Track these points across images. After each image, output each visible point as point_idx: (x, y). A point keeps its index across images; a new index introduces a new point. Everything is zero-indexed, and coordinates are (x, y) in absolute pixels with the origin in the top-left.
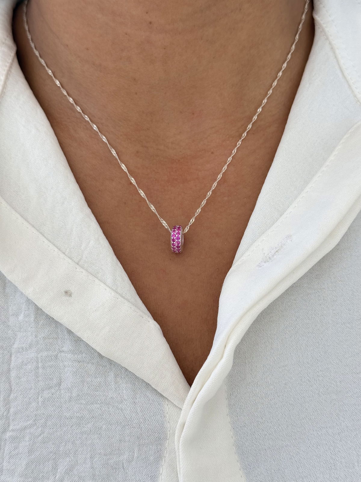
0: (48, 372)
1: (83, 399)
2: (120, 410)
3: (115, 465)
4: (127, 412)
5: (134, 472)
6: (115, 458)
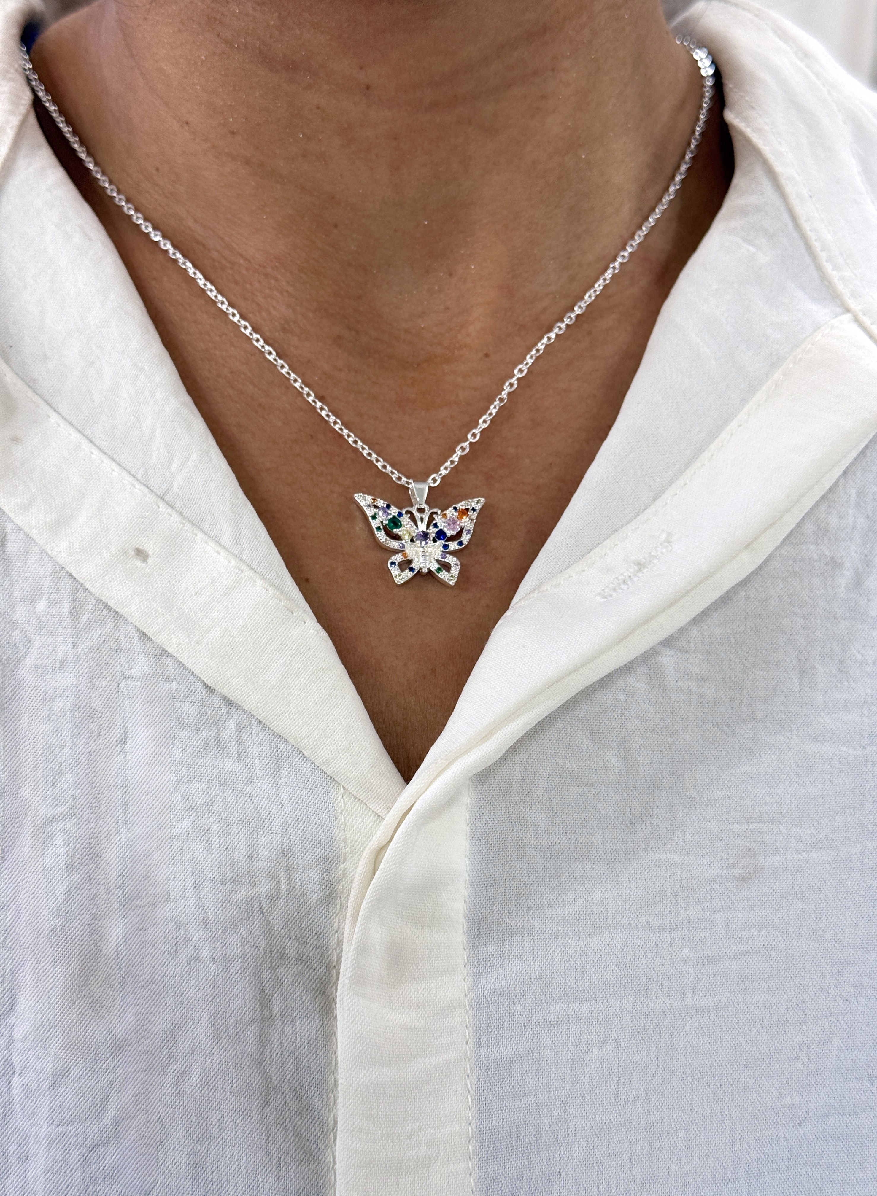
2: (247, 798)
3: (245, 905)
4: (262, 802)
5: (285, 922)
6: (243, 891)
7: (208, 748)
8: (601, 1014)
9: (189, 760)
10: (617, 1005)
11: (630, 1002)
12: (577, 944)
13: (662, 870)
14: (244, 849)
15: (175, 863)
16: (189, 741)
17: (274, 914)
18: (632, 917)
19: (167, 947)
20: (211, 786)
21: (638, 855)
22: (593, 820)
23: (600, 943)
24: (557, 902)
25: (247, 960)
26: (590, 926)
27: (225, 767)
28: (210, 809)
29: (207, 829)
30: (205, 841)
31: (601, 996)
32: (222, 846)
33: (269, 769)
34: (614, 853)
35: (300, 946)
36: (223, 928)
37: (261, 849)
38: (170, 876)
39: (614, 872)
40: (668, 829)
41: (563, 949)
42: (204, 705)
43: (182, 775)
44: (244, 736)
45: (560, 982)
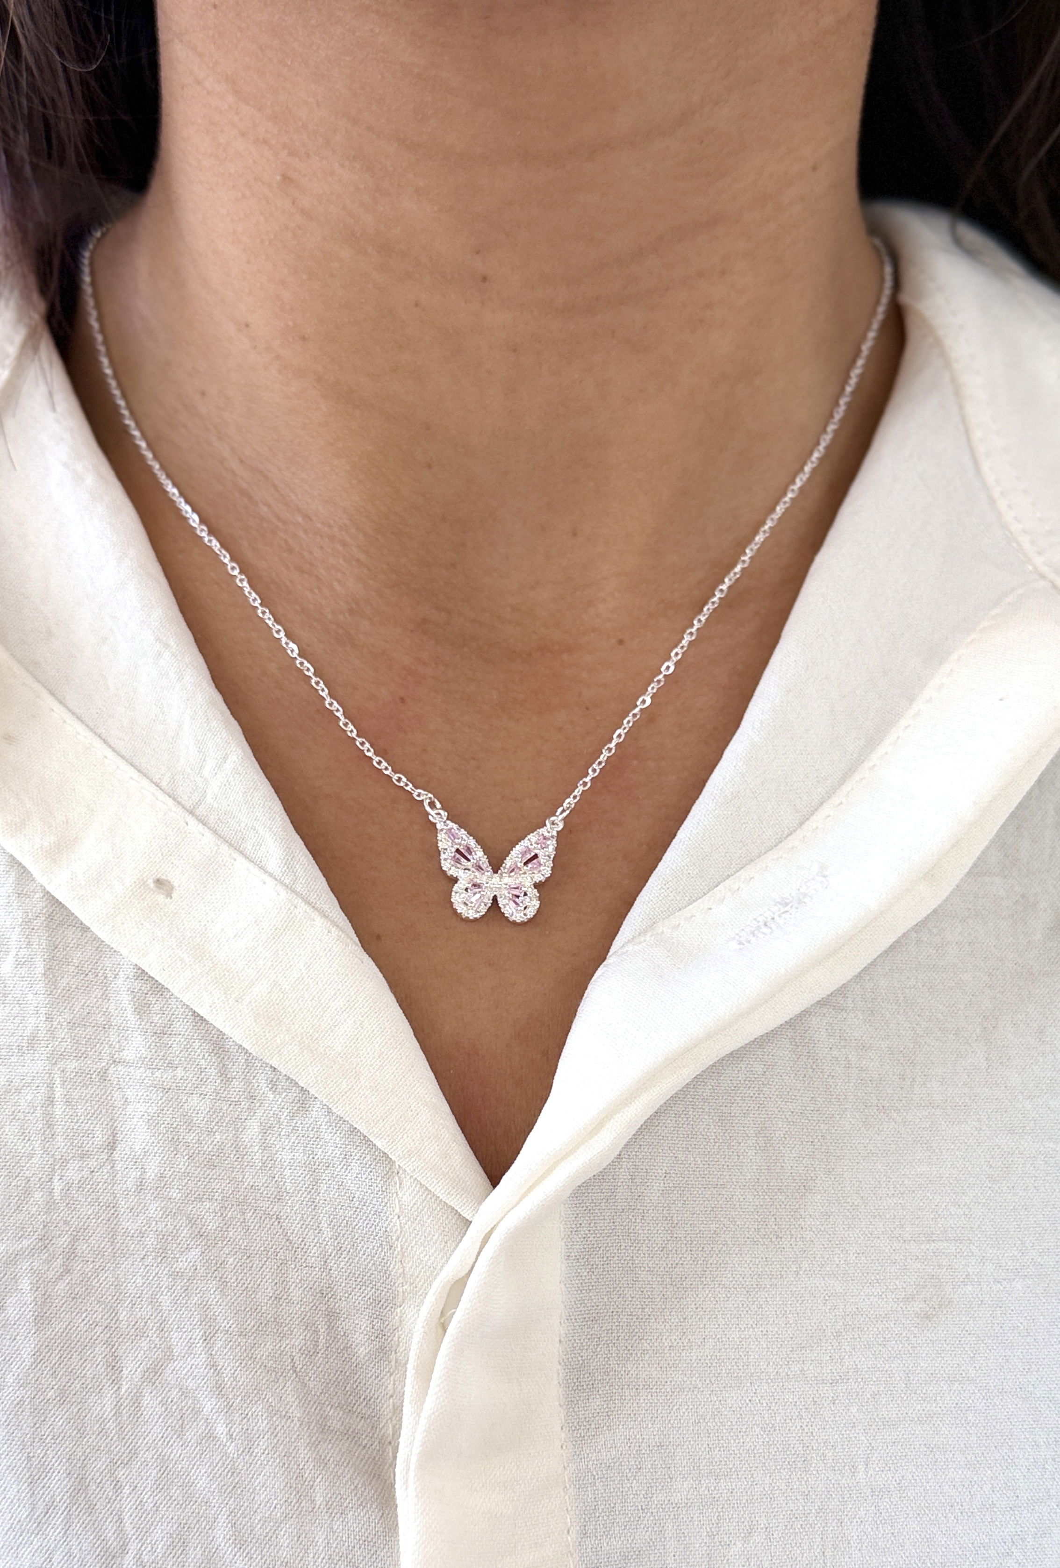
0: (79, 1114)
1: (176, 1187)
2: (273, 1220)
3: (272, 1362)
4: (294, 1225)
5: (324, 1384)
6: (269, 1343)
7: (222, 1155)
8: (744, 1494)
9: (197, 1172)
10: (766, 1482)
11: (783, 1477)
12: (710, 1400)
13: (819, 1301)
14: (270, 1288)
15: (179, 1309)
16: (197, 1145)
17: (310, 1375)
18: (781, 1363)
19: (170, 1421)
20: (226, 1205)
21: (787, 1279)
22: (727, 1232)
23: (740, 1398)
24: (680, 1344)
25: (276, 1436)
26: (726, 1375)
27: (244, 1180)
28: (225, 1236)
29: (220, 1262)
30: (218, 1279)
31: (744, 1469)
32: (240, 1285)
33: (303, 1182)
34: (756, 1276)
35: (345, 1416)
36: (243, 1394)
37: (293, 1287)
38: (172, 1326)
39: (756, 1303)
40: (826, 1246)
41: (691, 1407)
42: (218, 1098)
43: (188, 1191)
44: (271, 1139)
45: (687, 1451)
